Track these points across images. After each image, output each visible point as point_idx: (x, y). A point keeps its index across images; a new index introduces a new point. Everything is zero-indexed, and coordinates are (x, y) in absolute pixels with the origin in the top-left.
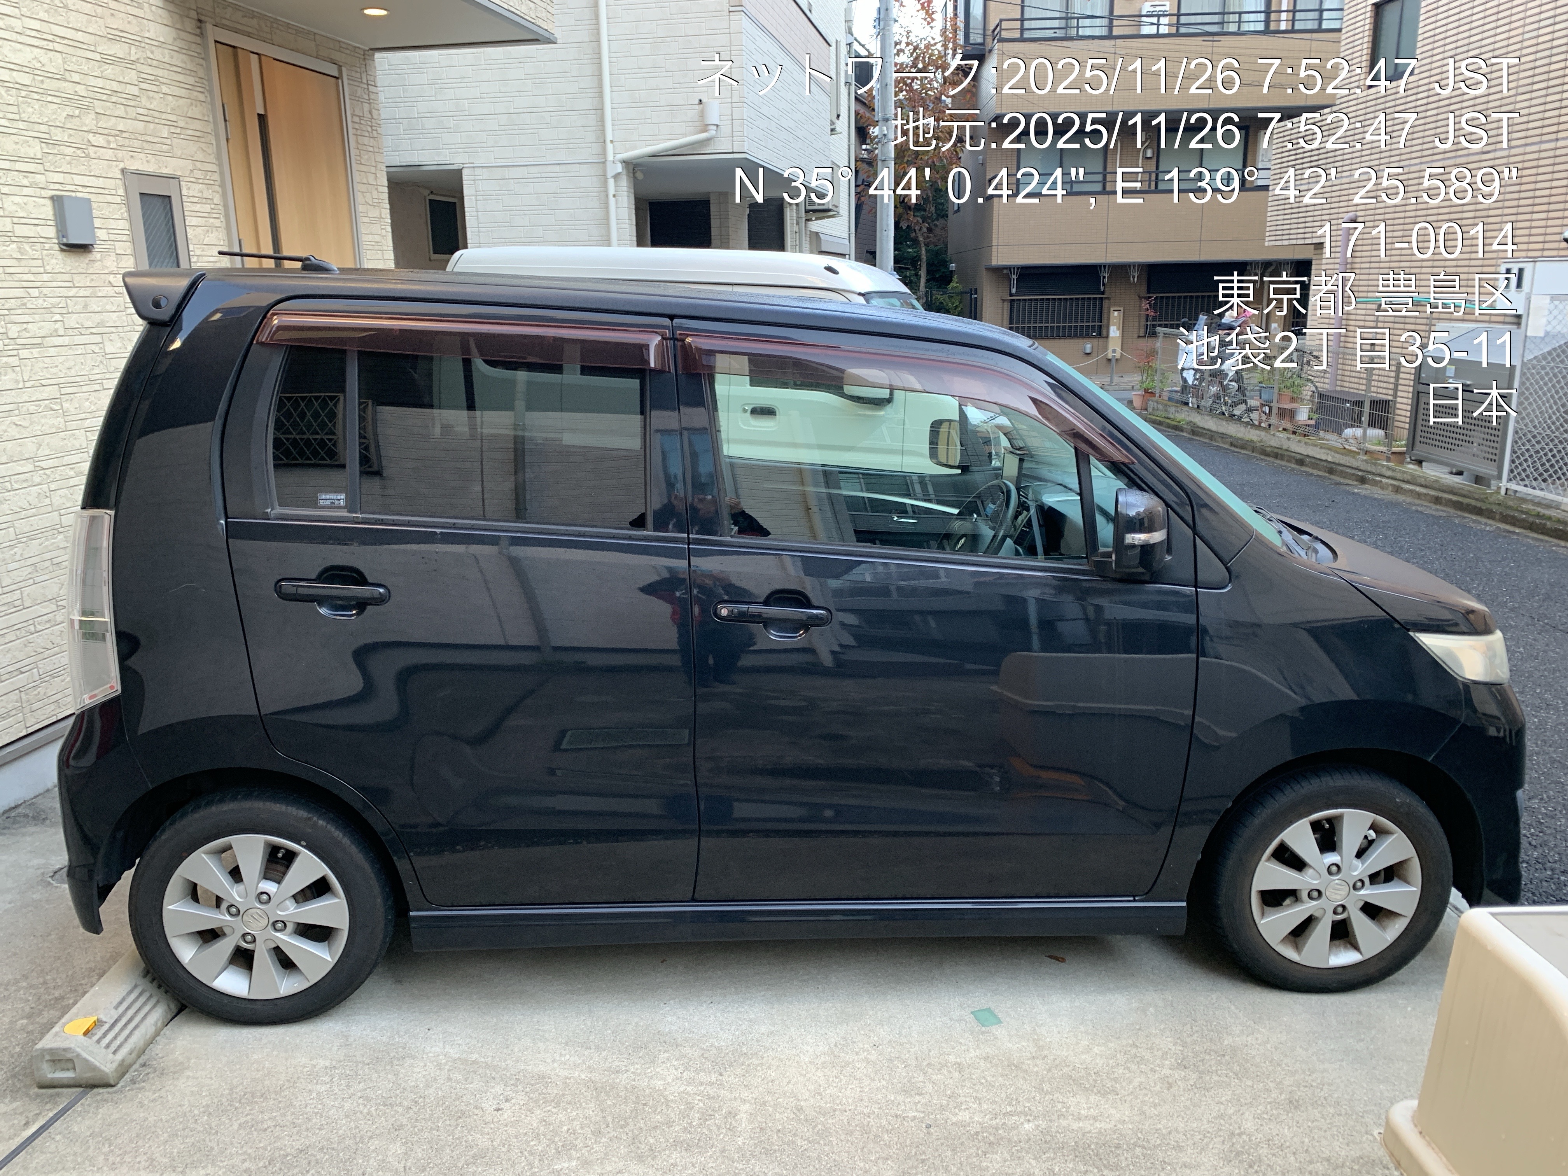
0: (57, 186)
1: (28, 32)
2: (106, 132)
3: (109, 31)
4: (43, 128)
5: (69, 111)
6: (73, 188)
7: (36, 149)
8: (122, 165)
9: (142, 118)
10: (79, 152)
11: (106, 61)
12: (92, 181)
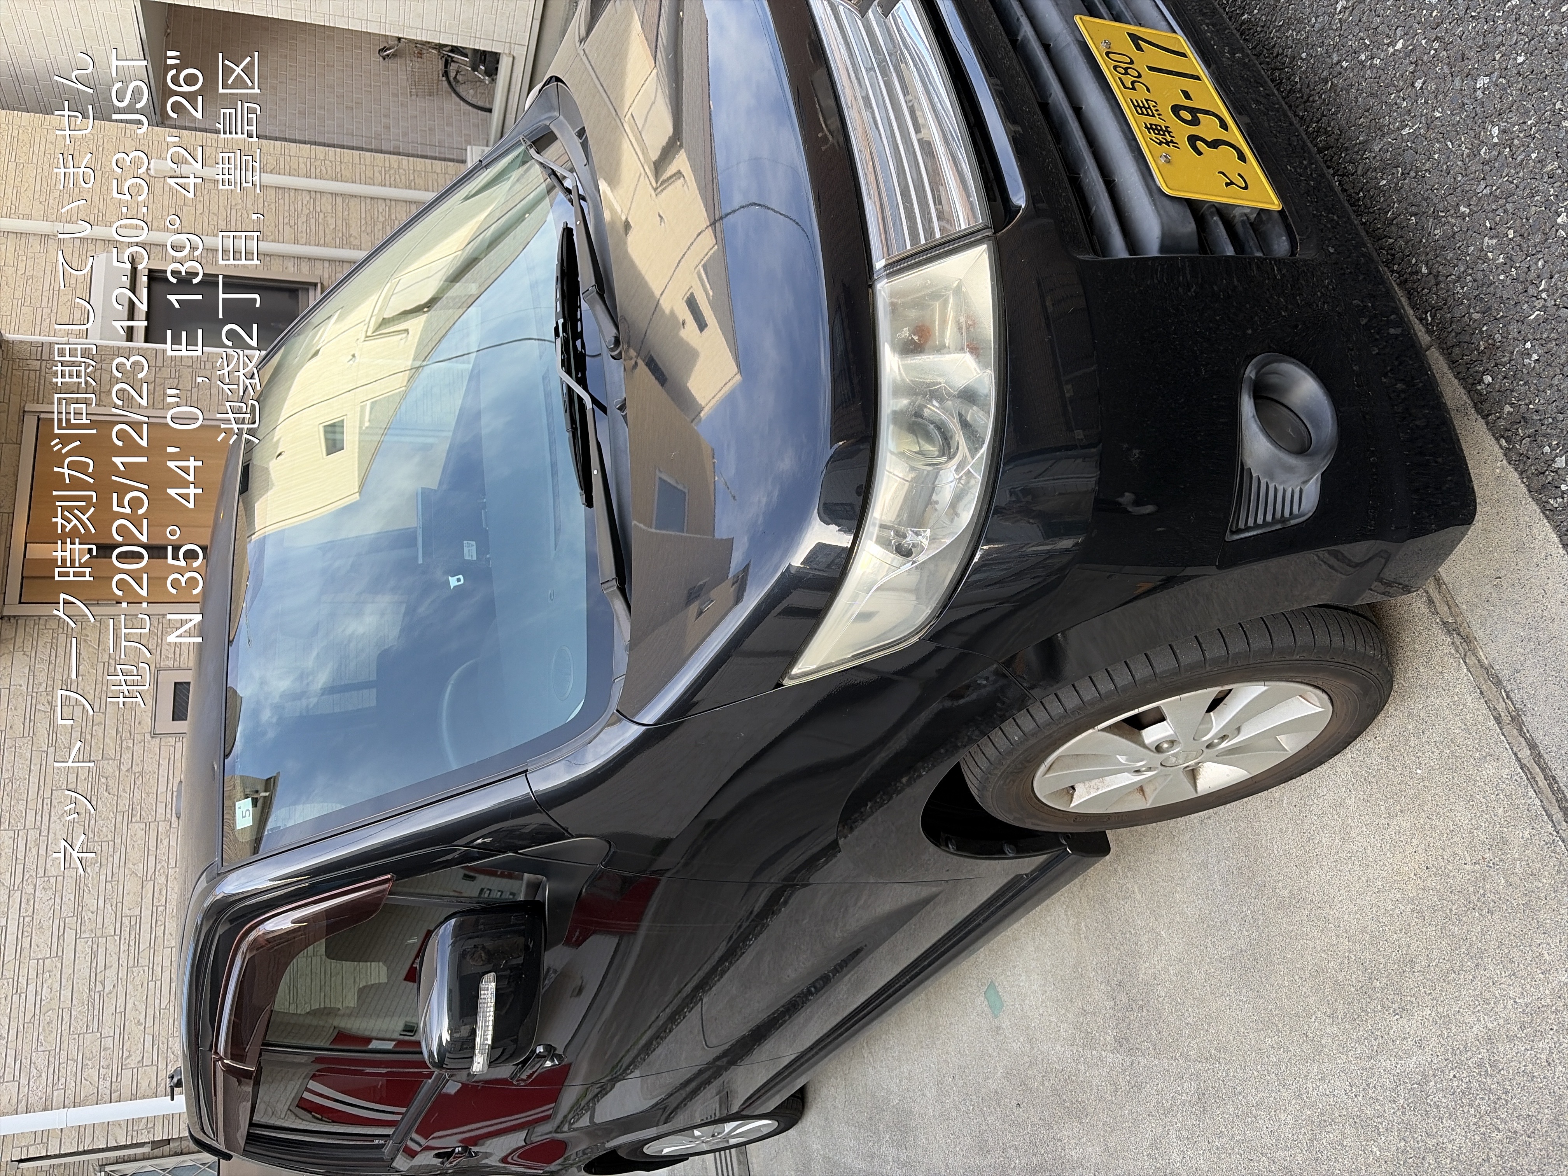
0: (169, 811)
1: (38, 823)
2: (118, 749)
3: (26, 735)
4: (119, 819)
5: (102, 789)
6: (169, 794)
7: (137, 828)
8: (148, 736)
9: (103, 706)
10: (139, 782)
11: (53, 742)
12: (163, 772)
